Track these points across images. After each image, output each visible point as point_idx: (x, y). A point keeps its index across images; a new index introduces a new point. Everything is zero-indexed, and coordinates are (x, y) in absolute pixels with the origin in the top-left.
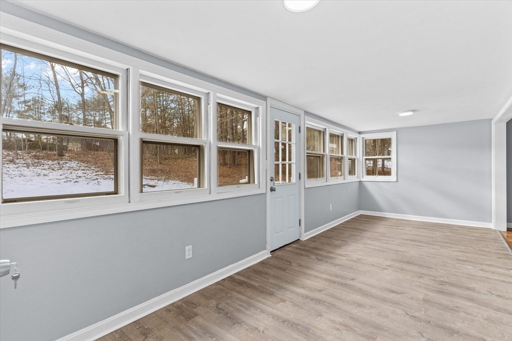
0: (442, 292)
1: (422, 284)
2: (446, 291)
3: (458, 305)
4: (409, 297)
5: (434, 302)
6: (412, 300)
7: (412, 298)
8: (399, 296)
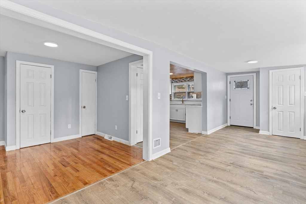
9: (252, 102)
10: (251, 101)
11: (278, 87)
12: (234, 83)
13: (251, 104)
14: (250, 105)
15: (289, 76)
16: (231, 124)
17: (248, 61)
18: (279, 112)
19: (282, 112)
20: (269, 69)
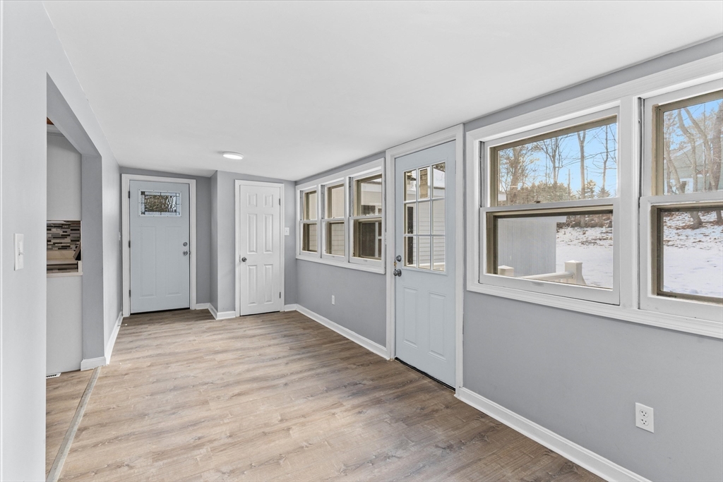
0: (195, 425)
1: (221, 422)
2: (191, 428)
3: (173, 416)
4: (222, 398)
5: (197, 406)
6: (217, 397)
7: (218, 398)
8: (231, 394)
9: (186, 249)
10: (185, 244)
11: (249, 217)
12: (141, 198)
13: (185, 253)
14: (182, 254)
15: (266, 197)
16: (132, 312)
17: (224, 152)
18: (251, 267)
19: (255, 267)
20: (234, 177)
